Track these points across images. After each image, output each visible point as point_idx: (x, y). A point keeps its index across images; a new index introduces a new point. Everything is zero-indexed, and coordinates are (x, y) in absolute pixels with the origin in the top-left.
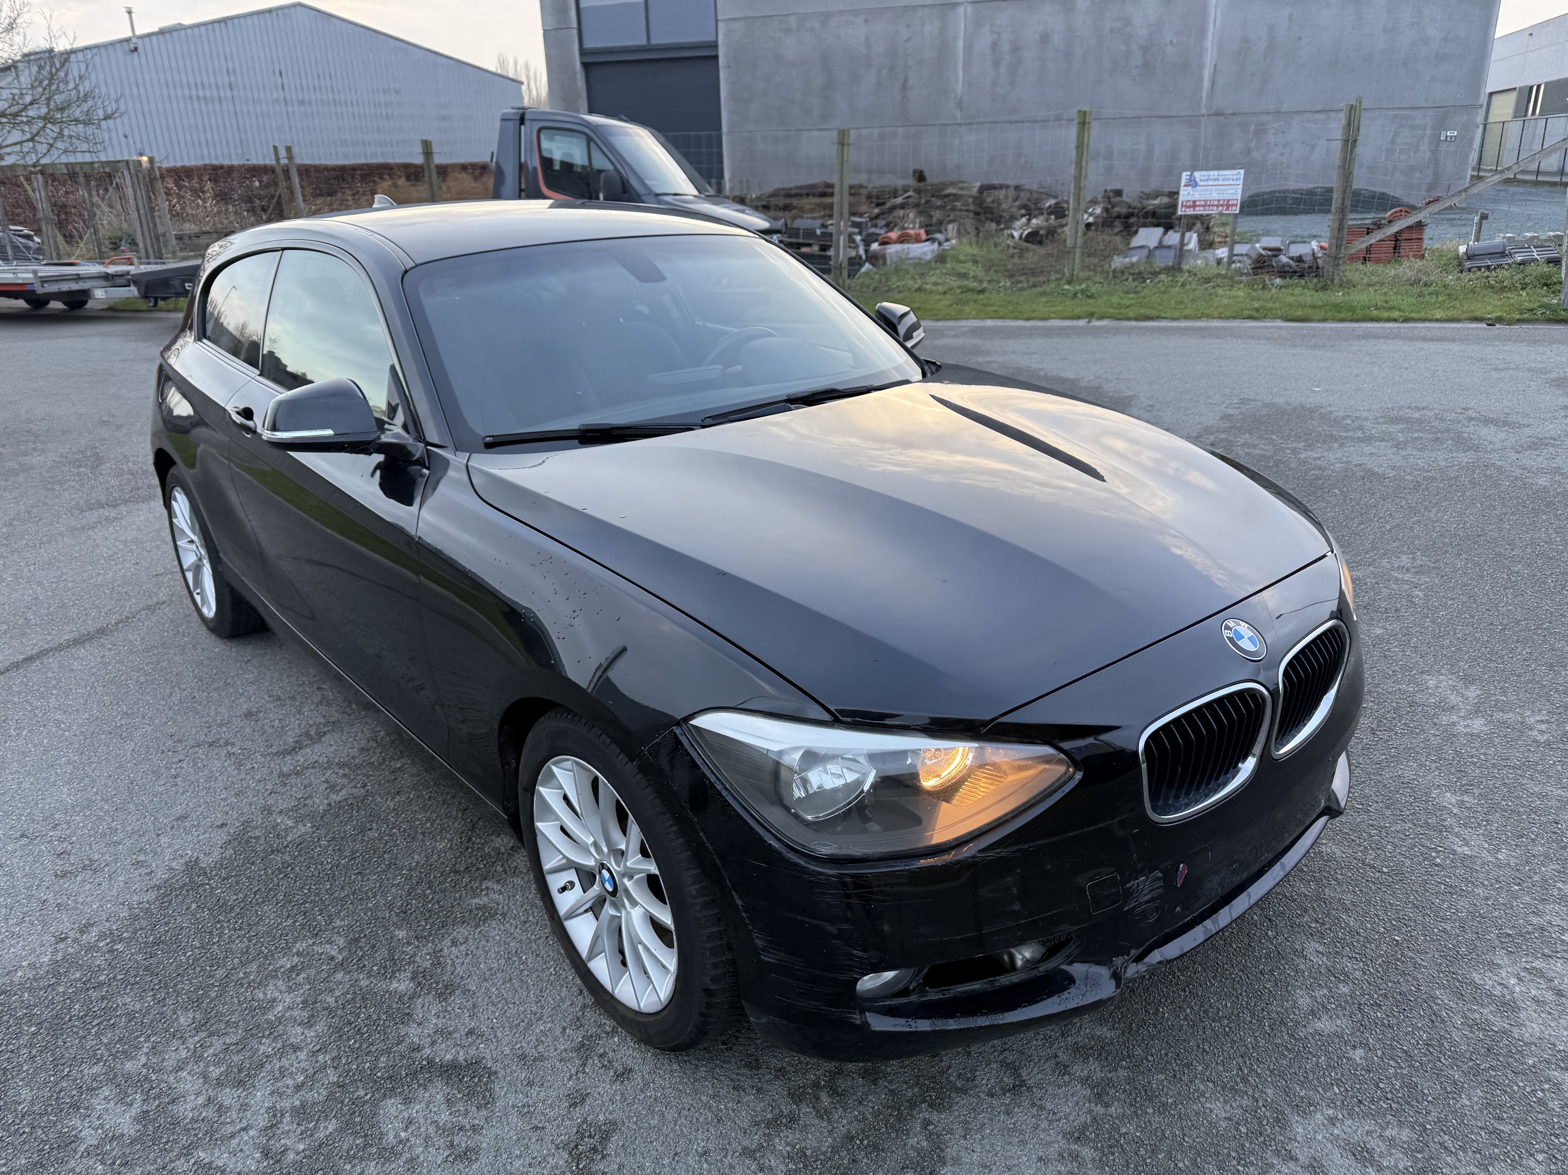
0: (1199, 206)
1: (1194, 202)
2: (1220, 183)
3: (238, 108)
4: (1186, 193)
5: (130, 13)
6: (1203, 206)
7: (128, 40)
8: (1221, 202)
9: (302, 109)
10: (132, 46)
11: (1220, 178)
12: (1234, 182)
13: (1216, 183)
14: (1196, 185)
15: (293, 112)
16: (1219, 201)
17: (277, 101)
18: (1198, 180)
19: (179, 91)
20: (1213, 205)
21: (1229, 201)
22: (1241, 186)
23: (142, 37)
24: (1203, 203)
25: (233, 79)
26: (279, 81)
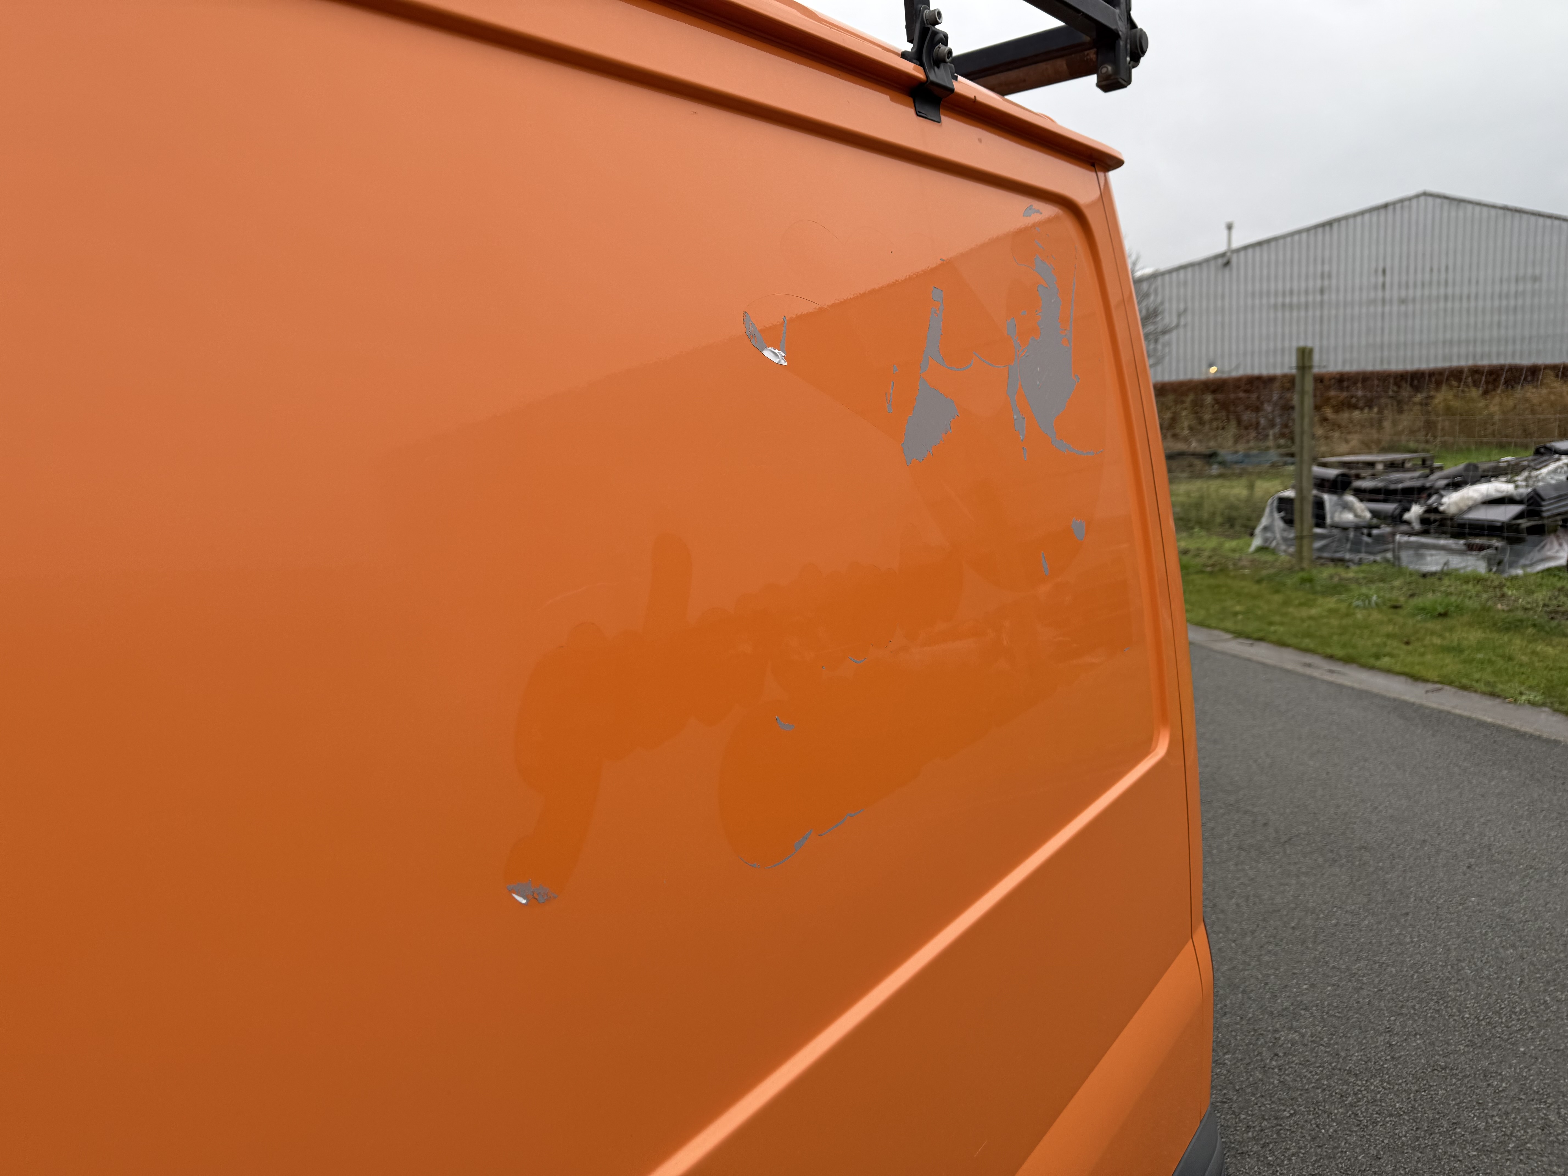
3: (1326, 312)
5: (1230, 227)
7: (1223, 255)
9: (1403, 308)
10: (1225, 260)
15: (1391, 313)
17: (1374, 302)
19: (1264, 301)
23: (1238, 251)
25: (1326, 283)
26: (1380, 279)
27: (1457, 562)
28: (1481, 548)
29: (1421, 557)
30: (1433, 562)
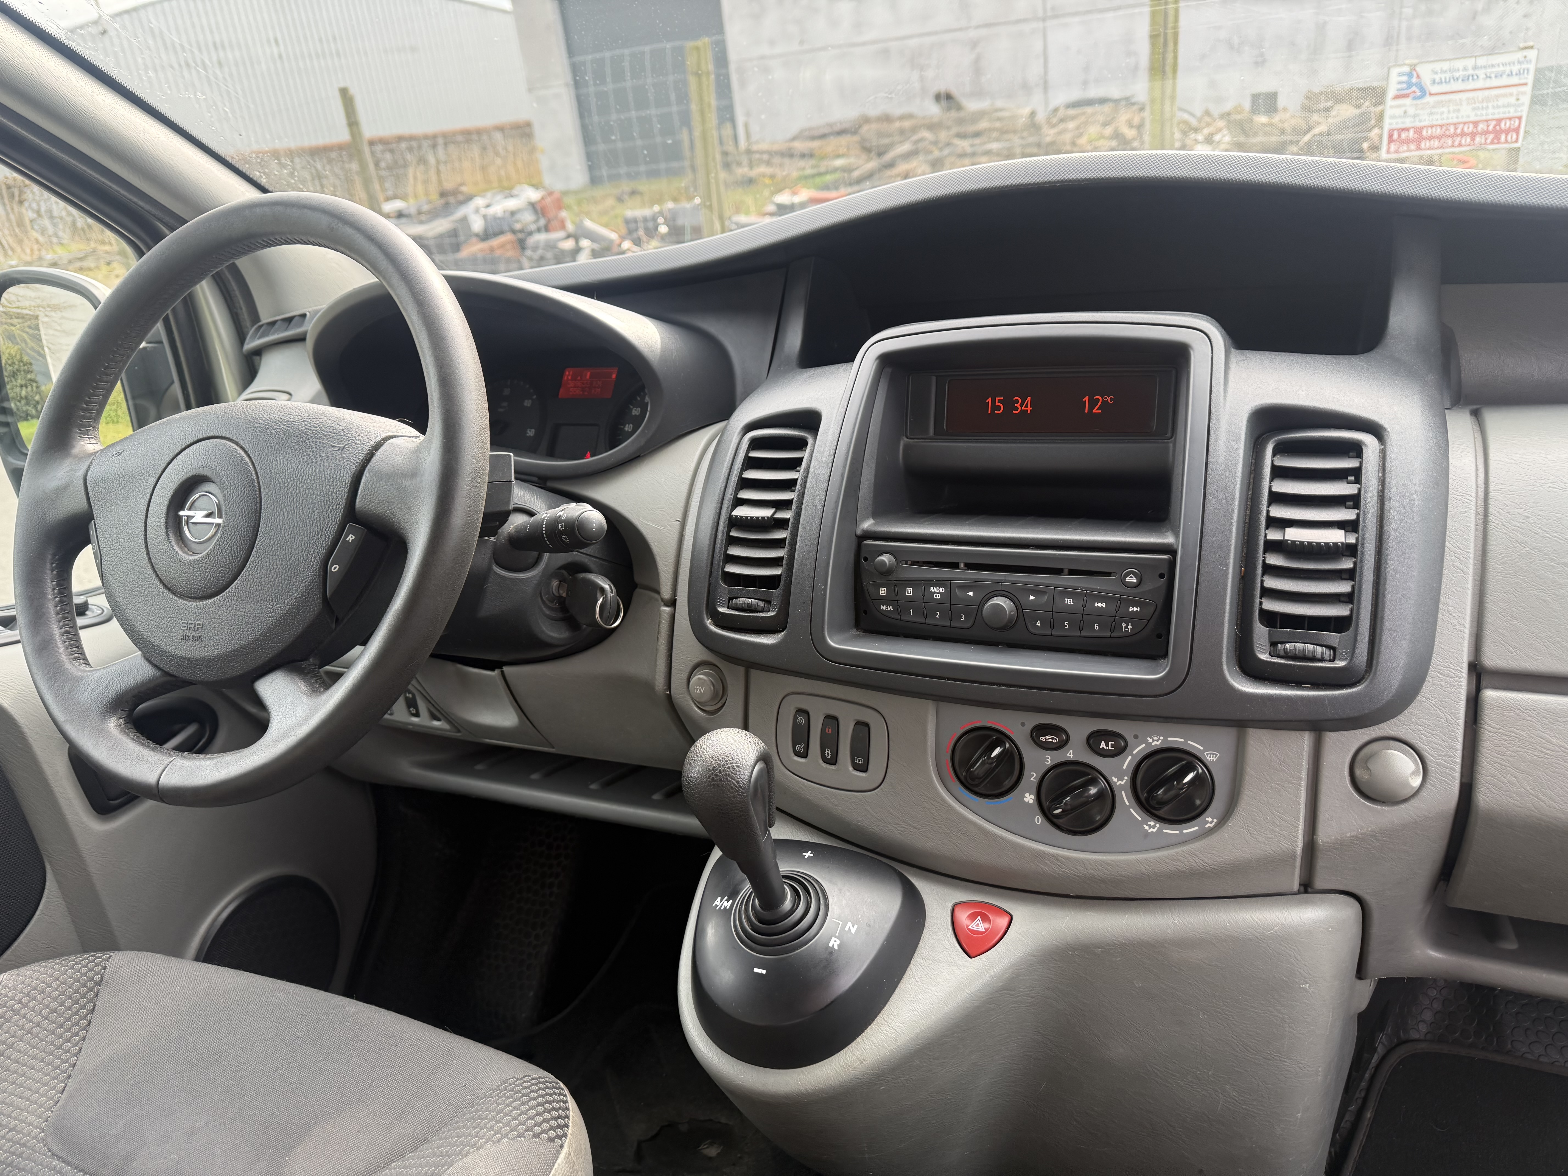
0: (1430, 138)
1: (1419, 130)
2: (1480, 84)
4: (1399, 112)
6: (1439, 138)
8: (1482, 127)
11: (1481, 73)
12: (1515, 80)
13: (1471, 85)
14: (1424, 92)
16: (1476, 124)
18: (1426, 80)
20: (1463, 134)
21: (1499, 121)
22: (1528, 89)
24: (1438, 131)
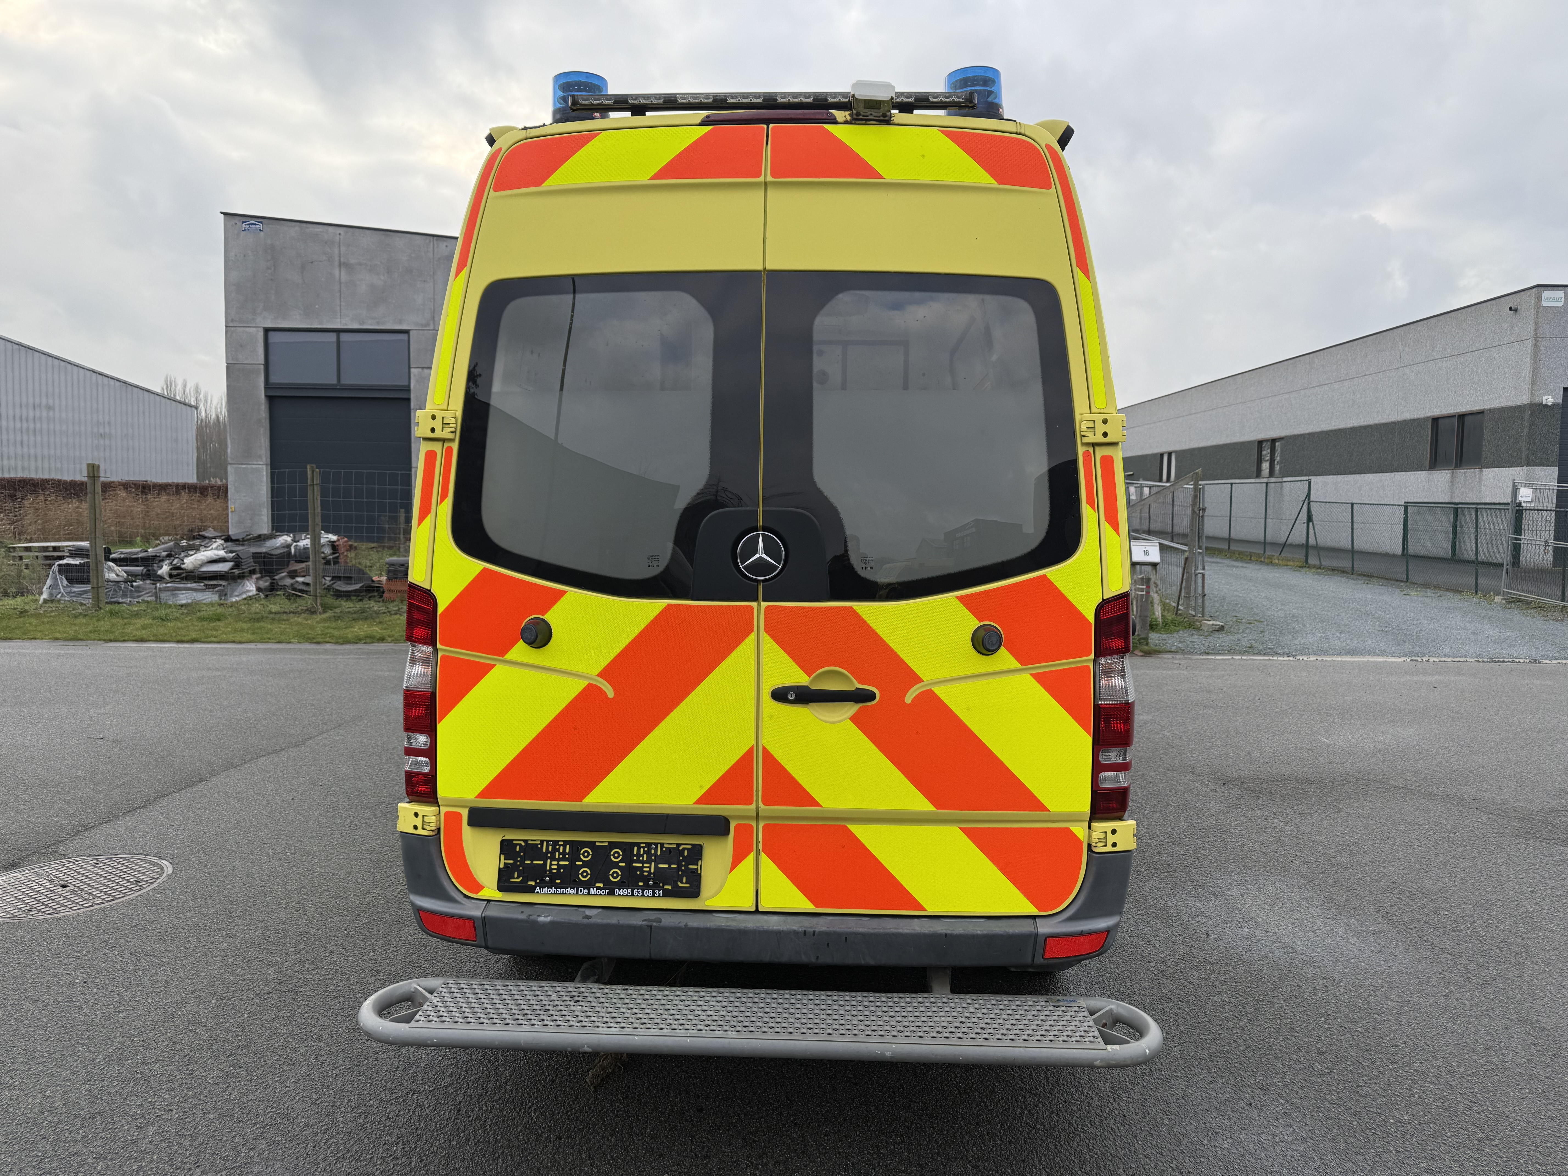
27: (199, 596)
28: (215, 586)
29: (175, 595)
30: (184, 598)
